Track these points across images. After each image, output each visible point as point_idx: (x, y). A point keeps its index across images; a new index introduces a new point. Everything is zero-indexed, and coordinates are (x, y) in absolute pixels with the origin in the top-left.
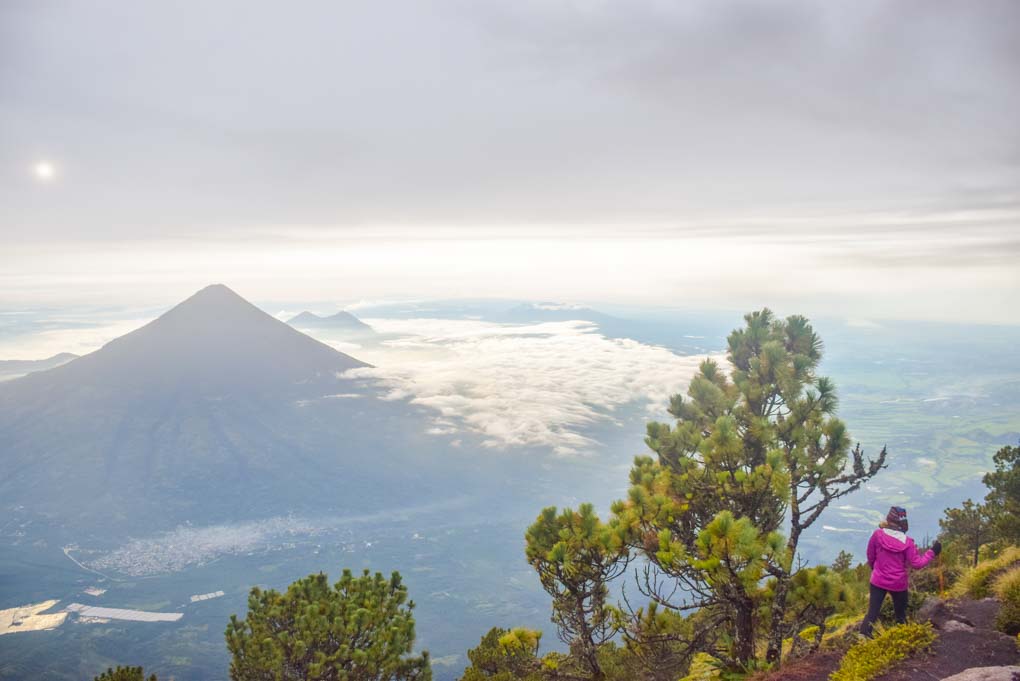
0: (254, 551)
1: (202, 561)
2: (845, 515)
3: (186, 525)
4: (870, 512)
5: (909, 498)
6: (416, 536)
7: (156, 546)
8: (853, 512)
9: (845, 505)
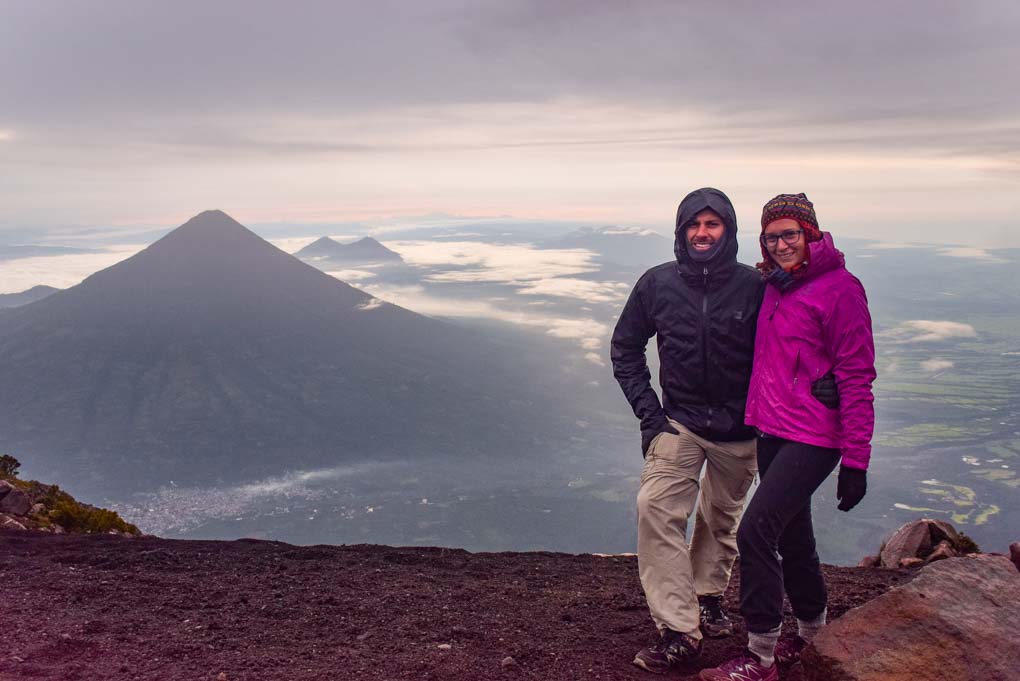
0: (242, 516)
1: (186, 526)
2: (926, 491)
3: (169, 486)
4: (958, 488)
5: (1013, 473)
6: (425, 501)
7: (135, 510)
8: (938, 488)
9: (930, 479)
